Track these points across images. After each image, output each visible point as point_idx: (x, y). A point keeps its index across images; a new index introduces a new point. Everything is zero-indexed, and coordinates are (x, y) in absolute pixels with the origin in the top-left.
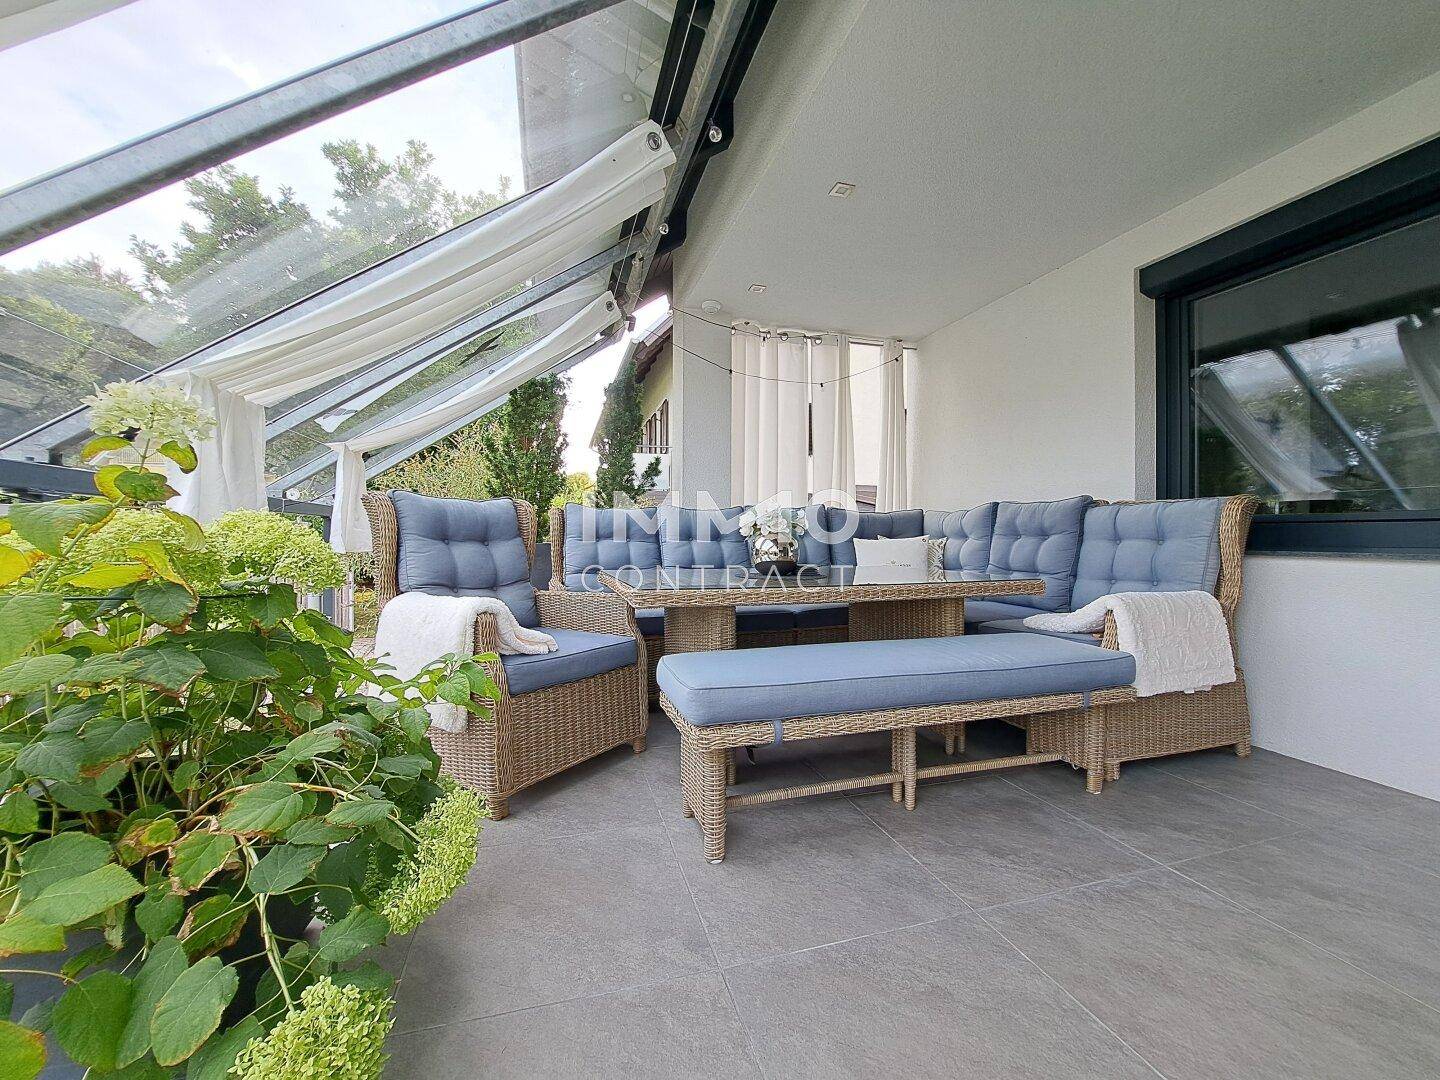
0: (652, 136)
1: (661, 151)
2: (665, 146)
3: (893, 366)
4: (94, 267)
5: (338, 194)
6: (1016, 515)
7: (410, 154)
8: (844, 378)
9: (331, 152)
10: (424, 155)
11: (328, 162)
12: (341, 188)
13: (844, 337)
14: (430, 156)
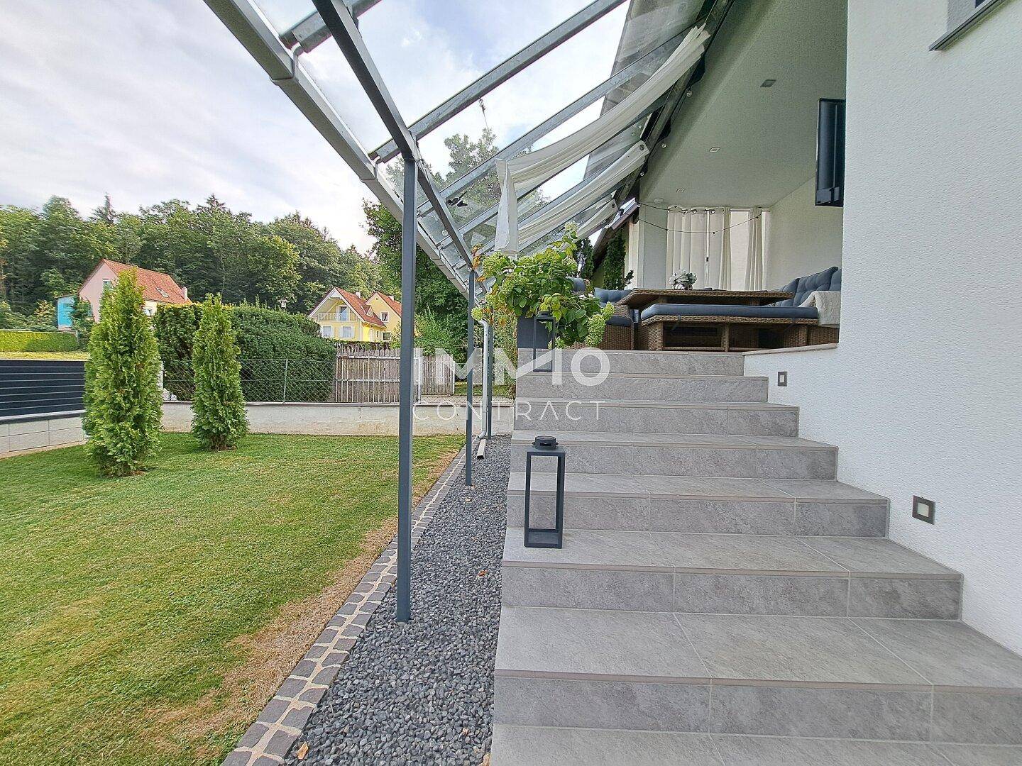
0: (642, 146)
1: (644, 150)
2: (646, 148)
3: (755, 221)
4: (297, 217)
5: (451, 164)
6: (805, 281)
7: (484, 136)
8: (727, 229)
9: (448, 142)
10: (491, 136)
11: (447, 147)
12: (452, 160)
13: (727, 209)
14: (494, 136)
